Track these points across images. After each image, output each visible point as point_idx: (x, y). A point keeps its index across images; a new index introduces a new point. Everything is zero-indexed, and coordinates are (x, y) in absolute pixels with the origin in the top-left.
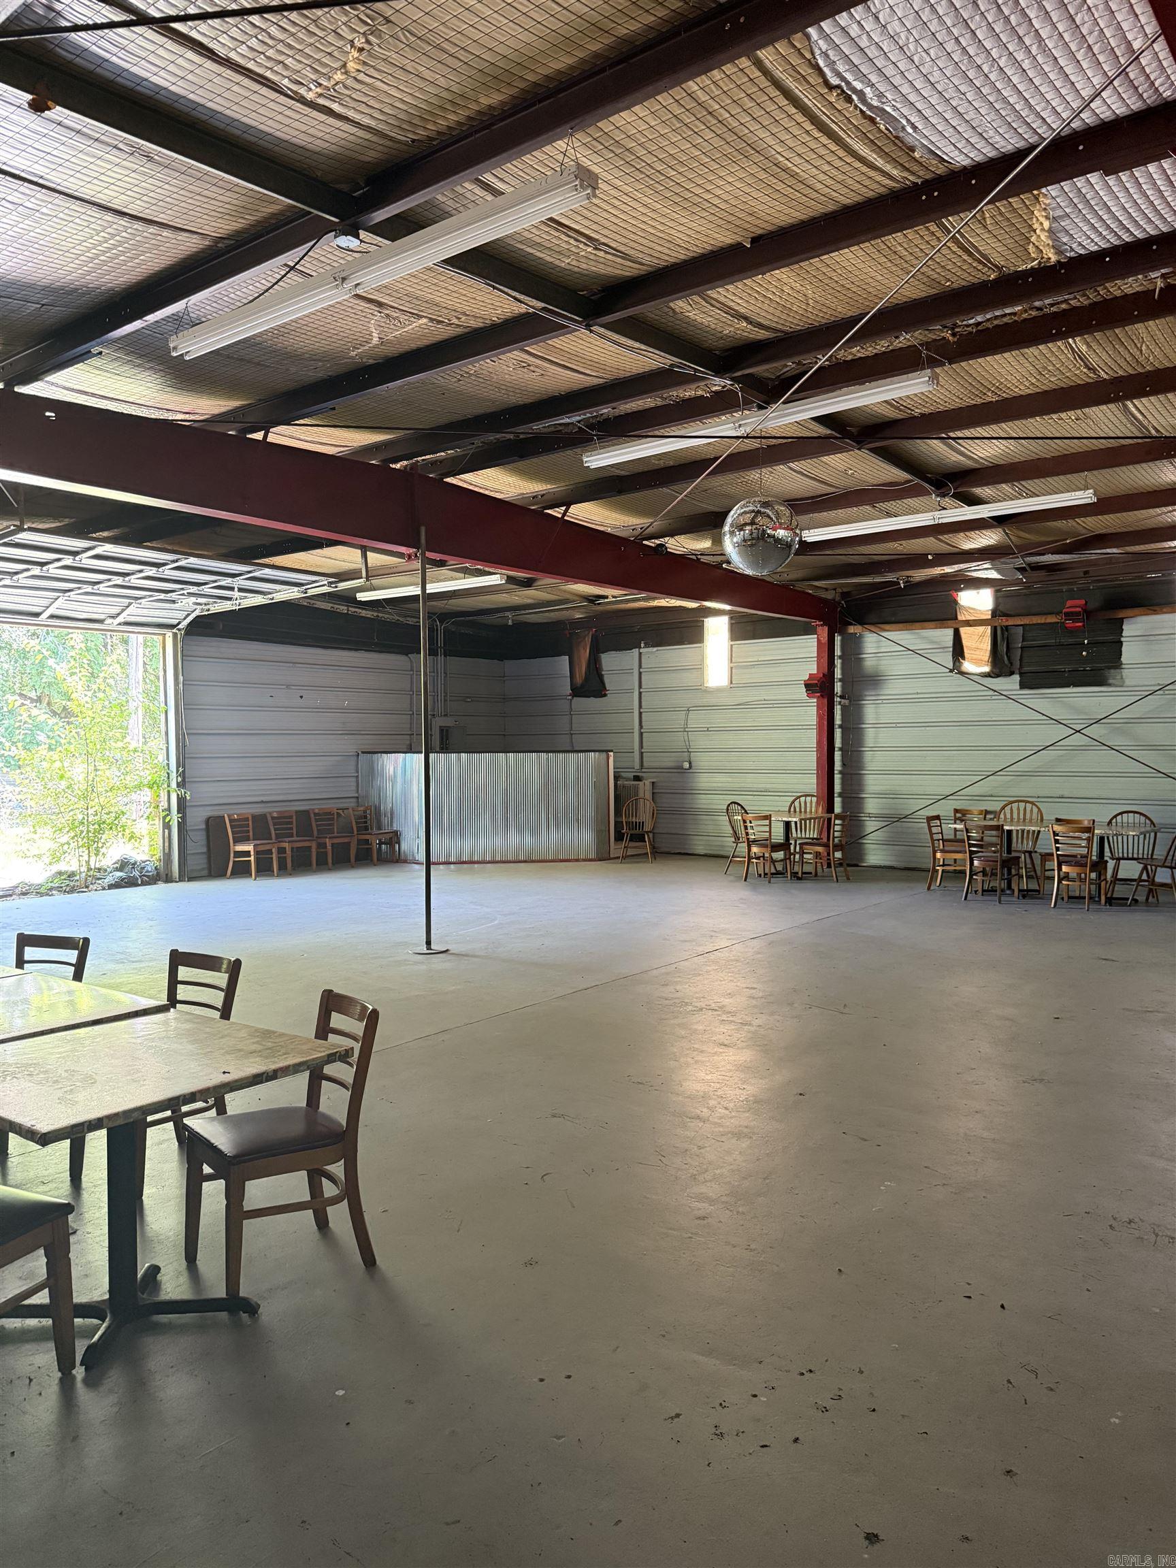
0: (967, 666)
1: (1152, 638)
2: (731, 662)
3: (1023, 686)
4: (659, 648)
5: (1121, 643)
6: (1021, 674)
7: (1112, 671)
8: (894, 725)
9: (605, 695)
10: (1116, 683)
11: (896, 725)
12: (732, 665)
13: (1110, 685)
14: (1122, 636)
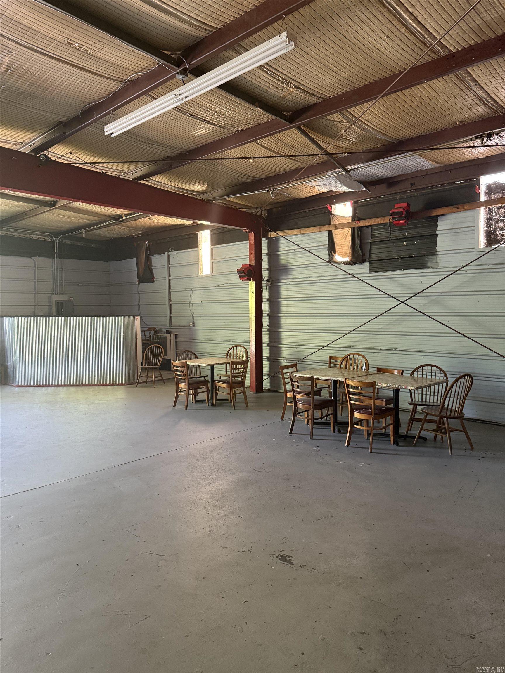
0: (338, 258)
1: (458, 230)
2: (212, 259)
3: (371, 270)
4: (178, 252)
5: (437, 235)
6: (370, 262)
7: (430, 257)
8: (296, 299)
9: (154, 282)
10: (433, 266)
11: (297, 299)
12: (212, 261)
13: (428, 268)
14: (437, 230)
